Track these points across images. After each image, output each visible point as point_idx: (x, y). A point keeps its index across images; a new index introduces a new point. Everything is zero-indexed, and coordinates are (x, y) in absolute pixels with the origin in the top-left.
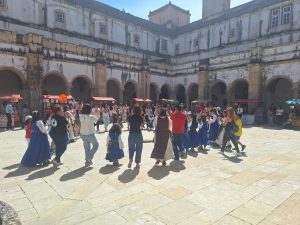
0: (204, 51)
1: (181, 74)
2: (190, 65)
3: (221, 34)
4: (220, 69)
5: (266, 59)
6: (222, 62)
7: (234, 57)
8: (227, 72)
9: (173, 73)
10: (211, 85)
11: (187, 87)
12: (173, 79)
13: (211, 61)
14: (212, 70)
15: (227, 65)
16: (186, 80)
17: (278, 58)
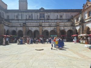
0: (21, 20)
1: (14, 26)
2: (18, 24)
3: (26, 16)
4: (30, 26)
5: (43, 26)
6: (30, 25)
7: (34, 24)
8: (32, 28)
9: (10, 26)
10: (27, 31)
11: (17, 31)
12: (10, 28)
13: (27, 24)
14: (27, 26)
15: (32, 26)
16: (16, 29)
17: (46, 26)
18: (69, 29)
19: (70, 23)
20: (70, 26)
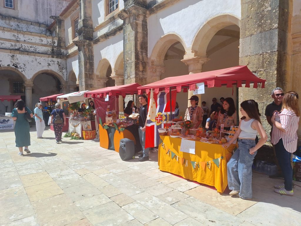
18: (44, 67)
19: (45, 41)
20: (45, 53)
